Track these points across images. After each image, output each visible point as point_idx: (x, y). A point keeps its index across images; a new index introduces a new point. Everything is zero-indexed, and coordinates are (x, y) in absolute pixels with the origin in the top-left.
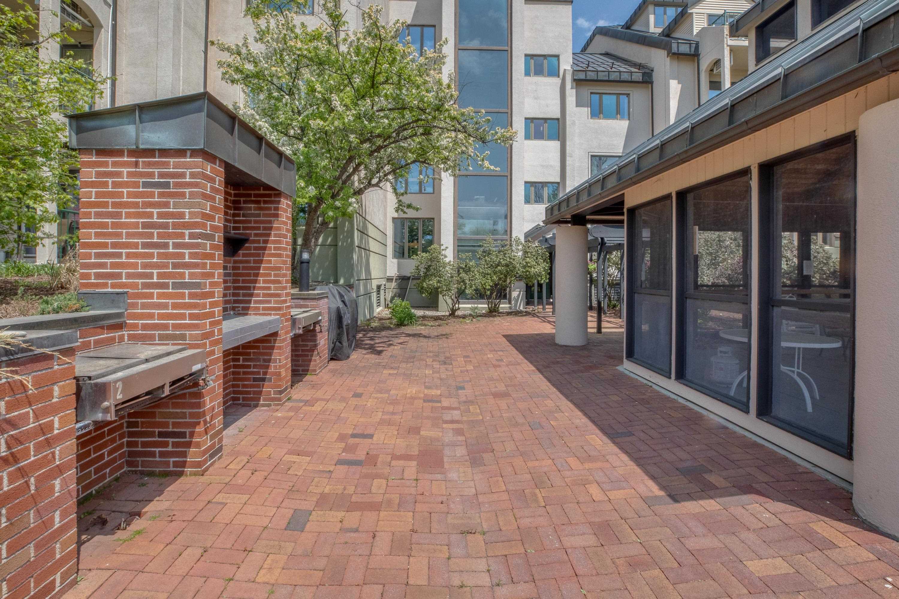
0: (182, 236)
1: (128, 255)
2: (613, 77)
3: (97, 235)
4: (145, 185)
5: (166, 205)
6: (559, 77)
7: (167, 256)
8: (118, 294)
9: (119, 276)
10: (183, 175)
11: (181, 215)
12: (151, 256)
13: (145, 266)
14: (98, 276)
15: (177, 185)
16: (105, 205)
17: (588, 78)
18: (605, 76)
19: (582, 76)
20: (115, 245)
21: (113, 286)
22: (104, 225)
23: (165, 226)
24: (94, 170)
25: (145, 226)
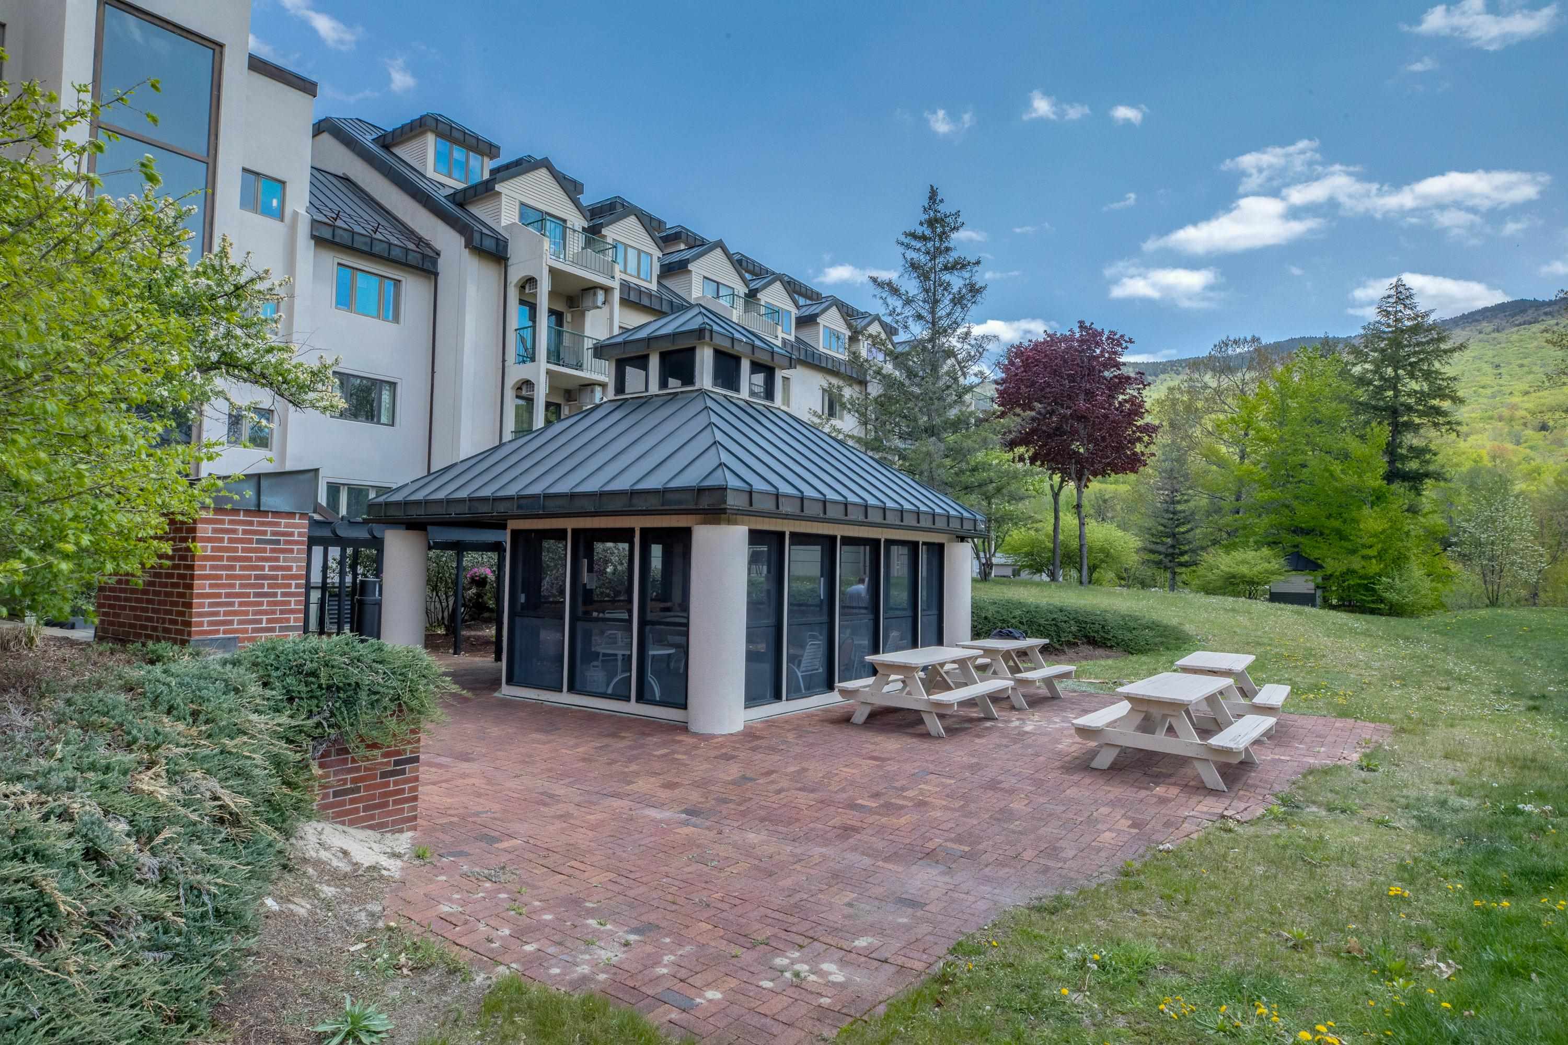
0: (289, 586)
1: (241, 604)
2: (378, 248)
3: (211, 586)
4: (259, 541)
5: (277, 559)
6: (282, 221)
7: (276, 603)
8: (229, 639)
9: (231, 622)
10: (292, 534)
11: (290, 568)
12: (261, 604)
13: (255, 613)
14: (211, 623)
15: (287, 542)
16: (221, 558)
17: (337, 240)
18: (365, 244)
19: (326, 233)
20: (228, 595)
21: (225, 632)
22: (219, 577)
23: (275, 577)
24: (210, 527)
25: (257, 577)
